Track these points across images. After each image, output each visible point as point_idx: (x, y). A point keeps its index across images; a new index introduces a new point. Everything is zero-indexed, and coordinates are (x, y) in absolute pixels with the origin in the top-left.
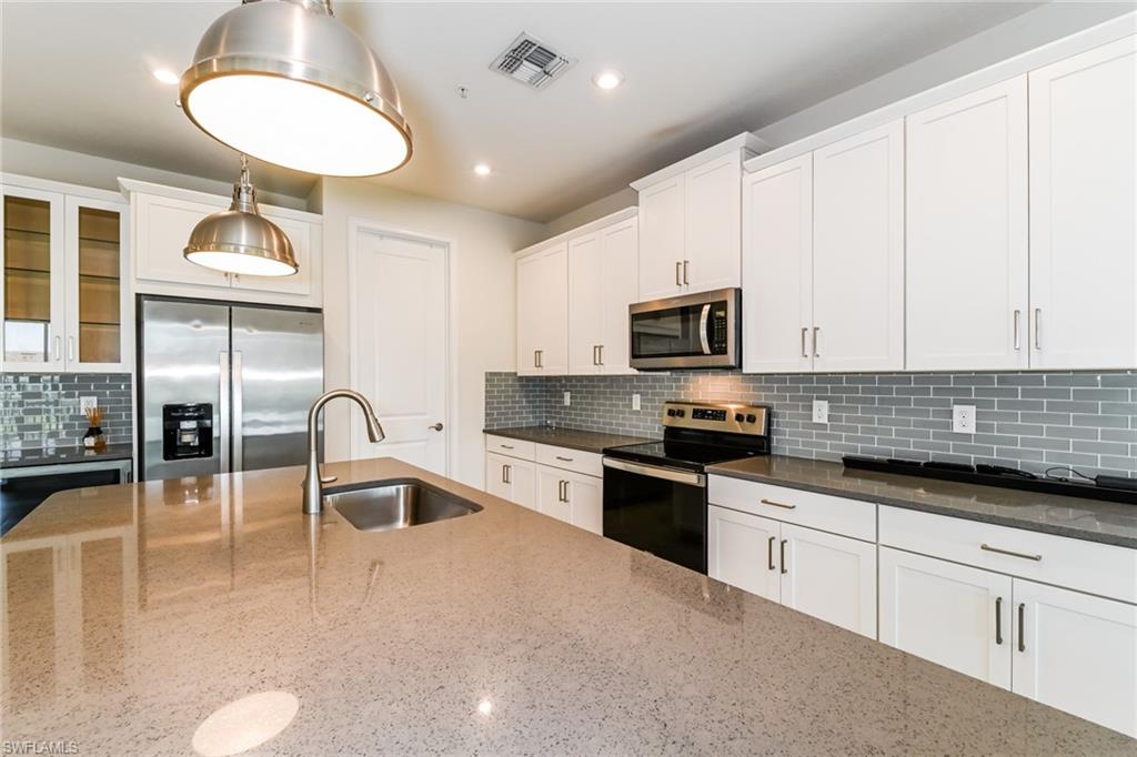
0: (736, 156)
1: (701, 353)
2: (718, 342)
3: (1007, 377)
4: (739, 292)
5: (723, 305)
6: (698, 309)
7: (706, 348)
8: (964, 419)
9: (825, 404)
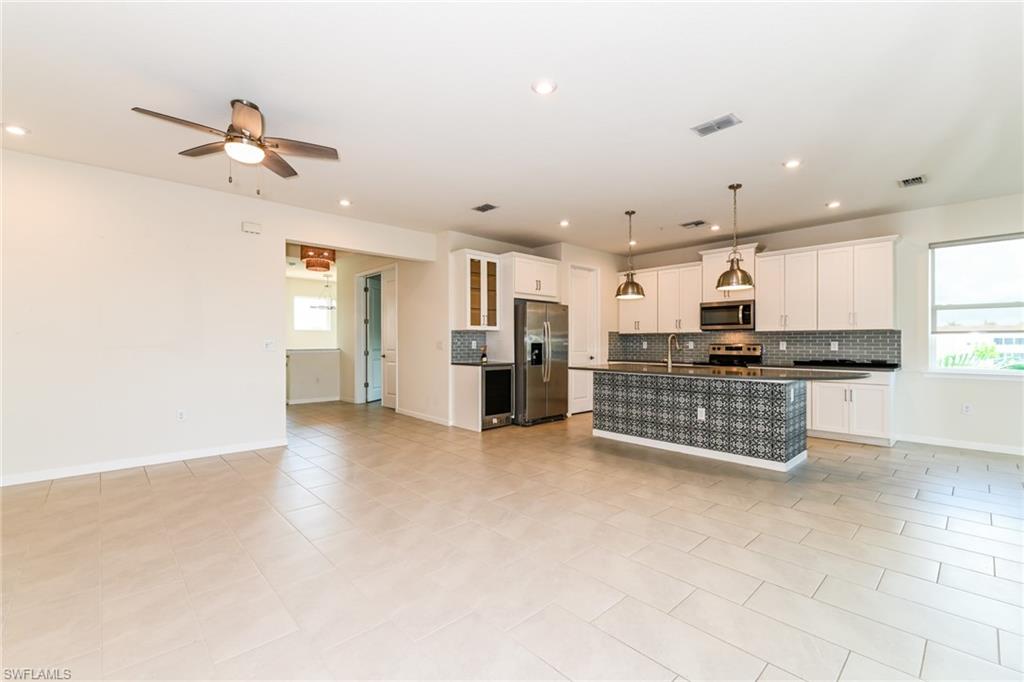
0: (753, 250)
1: (739, 324)
2: (747, 319)
3: (848, 332)
4: (754, 301)
5: (749, 306)
6: (738, 307)
7: (741, 321)
8: (834, 346)
9: (785, 343)
